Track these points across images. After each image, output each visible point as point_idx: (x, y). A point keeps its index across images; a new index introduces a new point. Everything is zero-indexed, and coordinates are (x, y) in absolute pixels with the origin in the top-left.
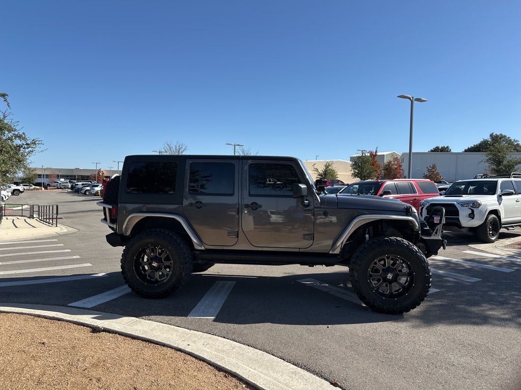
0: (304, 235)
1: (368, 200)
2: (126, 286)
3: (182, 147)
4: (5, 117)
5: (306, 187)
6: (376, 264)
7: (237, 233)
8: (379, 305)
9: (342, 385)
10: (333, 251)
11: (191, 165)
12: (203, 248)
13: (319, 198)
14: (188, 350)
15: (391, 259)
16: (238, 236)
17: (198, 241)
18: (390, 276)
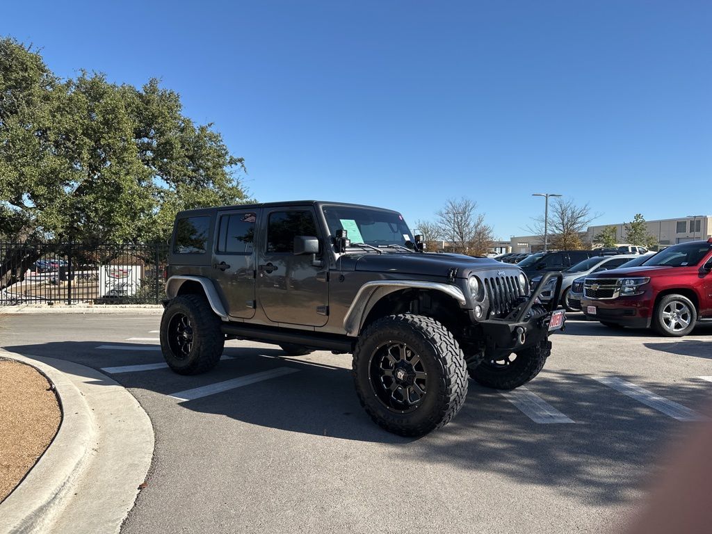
0: (318, 308)
1: (411, 260)
2: (165, 363)
3: (469, 205)
4: (238, 183)
5: (317, 241)
6: (387, 354)
7: (255, 302)
8: (381, 418)
9: (146, 489)
10: (350, 333)
11: (221, 217)
12: (227, 320)
13: (337, 256)
14: (65, 417)
15: (407, 349)
16: (255, 307)
17: (219, 311)
18: (401, 375)
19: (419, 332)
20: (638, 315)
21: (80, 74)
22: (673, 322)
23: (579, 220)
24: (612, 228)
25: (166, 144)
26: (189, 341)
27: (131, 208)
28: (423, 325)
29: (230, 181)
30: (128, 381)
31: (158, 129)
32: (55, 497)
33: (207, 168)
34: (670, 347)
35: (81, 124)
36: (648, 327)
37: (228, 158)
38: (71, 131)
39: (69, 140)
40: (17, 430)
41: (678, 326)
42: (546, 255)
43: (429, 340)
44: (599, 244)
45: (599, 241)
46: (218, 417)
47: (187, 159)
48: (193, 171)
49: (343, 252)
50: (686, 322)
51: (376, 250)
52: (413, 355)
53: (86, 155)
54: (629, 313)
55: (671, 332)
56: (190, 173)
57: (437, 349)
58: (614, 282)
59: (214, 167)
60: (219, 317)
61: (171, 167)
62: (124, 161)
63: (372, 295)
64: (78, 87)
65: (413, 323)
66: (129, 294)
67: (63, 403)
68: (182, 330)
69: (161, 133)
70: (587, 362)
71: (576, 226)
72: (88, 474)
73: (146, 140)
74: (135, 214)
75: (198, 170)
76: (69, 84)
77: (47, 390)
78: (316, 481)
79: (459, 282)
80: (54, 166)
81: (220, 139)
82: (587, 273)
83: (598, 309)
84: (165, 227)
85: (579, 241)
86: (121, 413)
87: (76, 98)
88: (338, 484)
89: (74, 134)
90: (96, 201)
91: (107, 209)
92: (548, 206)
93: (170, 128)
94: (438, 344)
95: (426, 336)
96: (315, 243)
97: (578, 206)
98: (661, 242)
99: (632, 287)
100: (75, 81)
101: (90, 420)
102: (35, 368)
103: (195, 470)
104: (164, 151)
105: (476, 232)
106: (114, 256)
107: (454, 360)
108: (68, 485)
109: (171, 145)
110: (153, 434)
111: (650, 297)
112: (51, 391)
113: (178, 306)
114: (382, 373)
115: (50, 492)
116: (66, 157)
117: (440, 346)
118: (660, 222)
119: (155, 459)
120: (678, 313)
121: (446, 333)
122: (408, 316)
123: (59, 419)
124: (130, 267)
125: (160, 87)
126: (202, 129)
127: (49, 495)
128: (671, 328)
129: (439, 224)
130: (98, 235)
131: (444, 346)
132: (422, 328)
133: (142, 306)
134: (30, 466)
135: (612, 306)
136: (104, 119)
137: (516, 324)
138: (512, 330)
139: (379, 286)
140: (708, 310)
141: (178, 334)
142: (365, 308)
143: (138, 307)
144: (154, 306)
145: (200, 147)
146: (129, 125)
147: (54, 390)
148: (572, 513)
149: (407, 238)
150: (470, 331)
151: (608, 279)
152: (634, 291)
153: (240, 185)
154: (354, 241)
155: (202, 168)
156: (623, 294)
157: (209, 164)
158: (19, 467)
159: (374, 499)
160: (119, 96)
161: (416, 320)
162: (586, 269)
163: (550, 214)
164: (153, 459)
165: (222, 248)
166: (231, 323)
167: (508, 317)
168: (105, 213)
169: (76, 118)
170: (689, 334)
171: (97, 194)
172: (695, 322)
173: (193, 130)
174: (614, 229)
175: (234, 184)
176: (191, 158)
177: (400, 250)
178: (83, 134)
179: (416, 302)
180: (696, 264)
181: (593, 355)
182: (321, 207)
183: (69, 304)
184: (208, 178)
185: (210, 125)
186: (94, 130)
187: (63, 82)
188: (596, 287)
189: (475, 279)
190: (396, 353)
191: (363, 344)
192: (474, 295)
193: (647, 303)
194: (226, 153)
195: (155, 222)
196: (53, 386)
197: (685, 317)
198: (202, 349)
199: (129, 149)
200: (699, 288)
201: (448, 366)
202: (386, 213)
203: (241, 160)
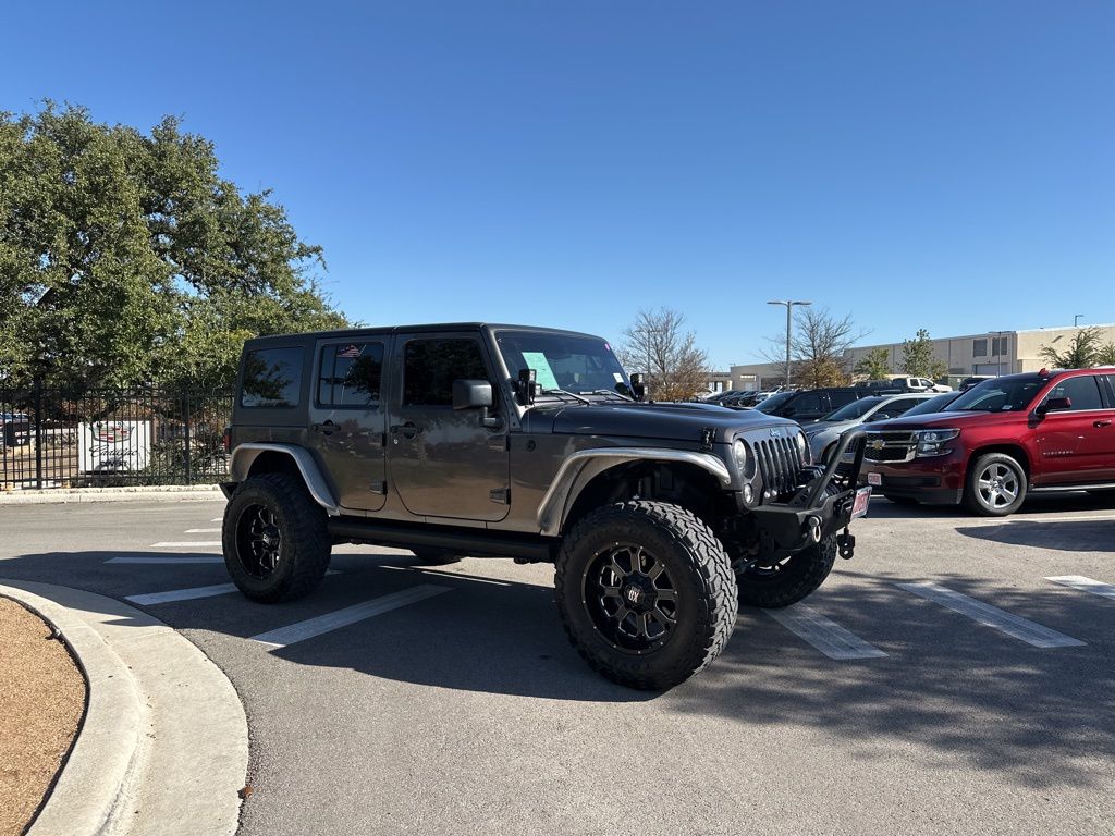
0: (492, 492)
2: (233, 584)
3: (672, 319)
4: (314, 287)
5: (489, 387)
6: (610, 563)
7: (385, 484)
8: (603, 662)
9: (252, 798)
10: (546, 530)
11: (323, 349)
12: (337, 513)
13: (522, 410)
14: (92, 685)
15: (643, 554)
16: (385, 492)
17: (324, 500)
18: (633, 594)
19: (663, 528)
20: (944, 486)
21: (43, 107)
22: (994, 494)
23: (838, 340)
24: (882, 350)
25: (194, 223)
26: (272, 548)
27: (143, 328)
28: (670, 517)
29: (299, 283)
30: (178, 617)
31: (181, 200)
32: (107, 821)
33: (261, 262)
34: (995, 532)
35: (49, 191)
36: (958, 503)
37: (296, 246)
38: (35, 202)
39: (32, 218)
40: (15, 709)
41: (1000, 500)
42: (795, 396)
43: (680, 540)
44: (862, 376)
45: (862, 371)
46: (340, 671)
47: (229, 249)
48: (239, 267)
49: (531, 403)
50: (1012, 494)
51: (577, 399)
52: (650, 563)
53: (62, 243)
54: (930, 482)
55: (991, 509)
56: (235, 270)
57: (694, 554)
58: (907, 436)
59: (273, 261)
60: (323, 510)
61: (203, 261)
62: (127, 252)
63: (581, 471)
64: (40, 128)
65: (654, 515)
66: (135, 467)
67: (84, 660)
68: (259, 530)
69: (186, 205)
70: (882, 561)
71: (832, 350)
72: (149, 777)
73: (158, 216)
74: (150, 338)
75: (247, 265)
76: (24, 123)
77: (48, 638)
78: (523, 768)
79: (719, 449)
80: (10, 261)
81: (282, 215)
82: (858, 422)
83: (884, 477)
84: (198, 359)
85: (838, 373)
86: (180, 672)
87: (41, 149)
88: (559, 772)
89: (40, 207)
90: (78, 318)
91: (103, 331)
92: (792, 320)
93: (201, 198)
94: (695, 547)
95: (676, 534)
96: (485, 390)
97: (836, 318)
98: (954, 371)
99: (935, 444)
100: (35, 119)
101: (133, 687)
102: (18, 601)
103: (325, 762)
104: (190, 235)
105: (683, 359)
106: (112, 408)
107: (719, 570)
108: (123, 798)
109: (203, 225)
110: (241, 705)
111: (961, 457)
112: (54, 640)
113: (253, 493)
114: (601, 592)
115: (100, 812)
116: (25, 244)
117: (697, 549)
118: (950, 341)
119: (252, 747)
120: (1000, 481)
121: (703, 529)
122: (644, 504)
123: (82, 687)
124: (133, 423)
125: (181, 131)
126: (254, 200)
127: (99, 818)
128: (991, 504)
129: (628, 349)
130: (81, 373)
131: (703, 548)
132: (669, 522)
133: (163, 487)
134: (54, 770)
135: (903, 472)
136: (92, 183)
137: (807, 512)
138: (801, 521)
139: (591, 459)
140: (1042, 475)
141: (253, 537)
142: (570, 492)
143: (156, 490)
144: (183, 487)
145: (250, 230)
146: (132, 193)
147: (61, 639)
148: (917, 797)
149: (619, 378)
150: (735, 523)
151: (897, 432)
152: (936, 449)
153: (317, 289)
154: (547, 387)
155: (254, 262)
156: (921, 455)
157: (265, 256)
158: (34, 773)
159: (619, 792)
160: (112, 146)
161: (658, 509)
162: (855, 416)
163: (794, 333)
164: (250, 747)
165: (325, 399)
166: (343, 519)
167: (793, 501)
168: (99, 338)
169: (42, 180)
170: (1017, 512)
171: (80, 305)
172: (1024, 494)
173: (239, 202)
174: (883, 353)
175: (308, 287)
176: (234, 245)
177: (611, 397)
178: (55, 207)
179: (648, 480)
180: (1024, 408)
181: (887, 549)
182: (492, 333)
183: (39, 487)
184: (264, 277)
185: (265, 194)
186: (72, 201)
187: (15, 120)
188: (879, 444)
189: (741, 444)
190: (624, 560)
191: (573, 549)
192: (740, 470)
193: (956, 467)
194: (293, 238)
195: (182, 352)
196: (57, 631)
197: (1010, 487)
198: (296, 562)
199: (134, 232)
200: (1029, 443)
201: (711, 579)
202: (586, 340)
203: (317, 250)
